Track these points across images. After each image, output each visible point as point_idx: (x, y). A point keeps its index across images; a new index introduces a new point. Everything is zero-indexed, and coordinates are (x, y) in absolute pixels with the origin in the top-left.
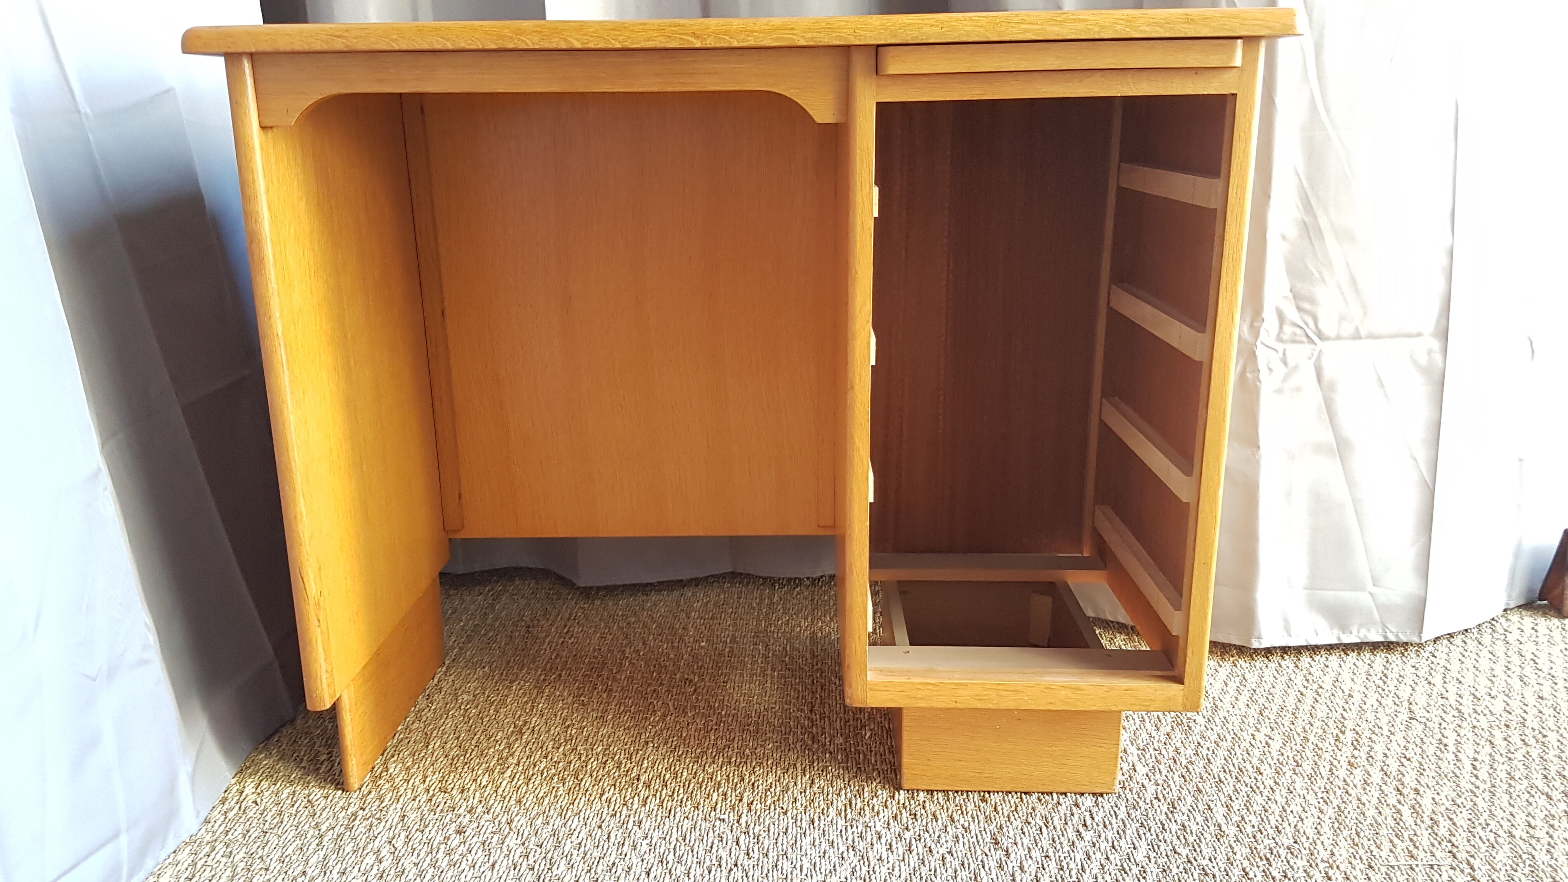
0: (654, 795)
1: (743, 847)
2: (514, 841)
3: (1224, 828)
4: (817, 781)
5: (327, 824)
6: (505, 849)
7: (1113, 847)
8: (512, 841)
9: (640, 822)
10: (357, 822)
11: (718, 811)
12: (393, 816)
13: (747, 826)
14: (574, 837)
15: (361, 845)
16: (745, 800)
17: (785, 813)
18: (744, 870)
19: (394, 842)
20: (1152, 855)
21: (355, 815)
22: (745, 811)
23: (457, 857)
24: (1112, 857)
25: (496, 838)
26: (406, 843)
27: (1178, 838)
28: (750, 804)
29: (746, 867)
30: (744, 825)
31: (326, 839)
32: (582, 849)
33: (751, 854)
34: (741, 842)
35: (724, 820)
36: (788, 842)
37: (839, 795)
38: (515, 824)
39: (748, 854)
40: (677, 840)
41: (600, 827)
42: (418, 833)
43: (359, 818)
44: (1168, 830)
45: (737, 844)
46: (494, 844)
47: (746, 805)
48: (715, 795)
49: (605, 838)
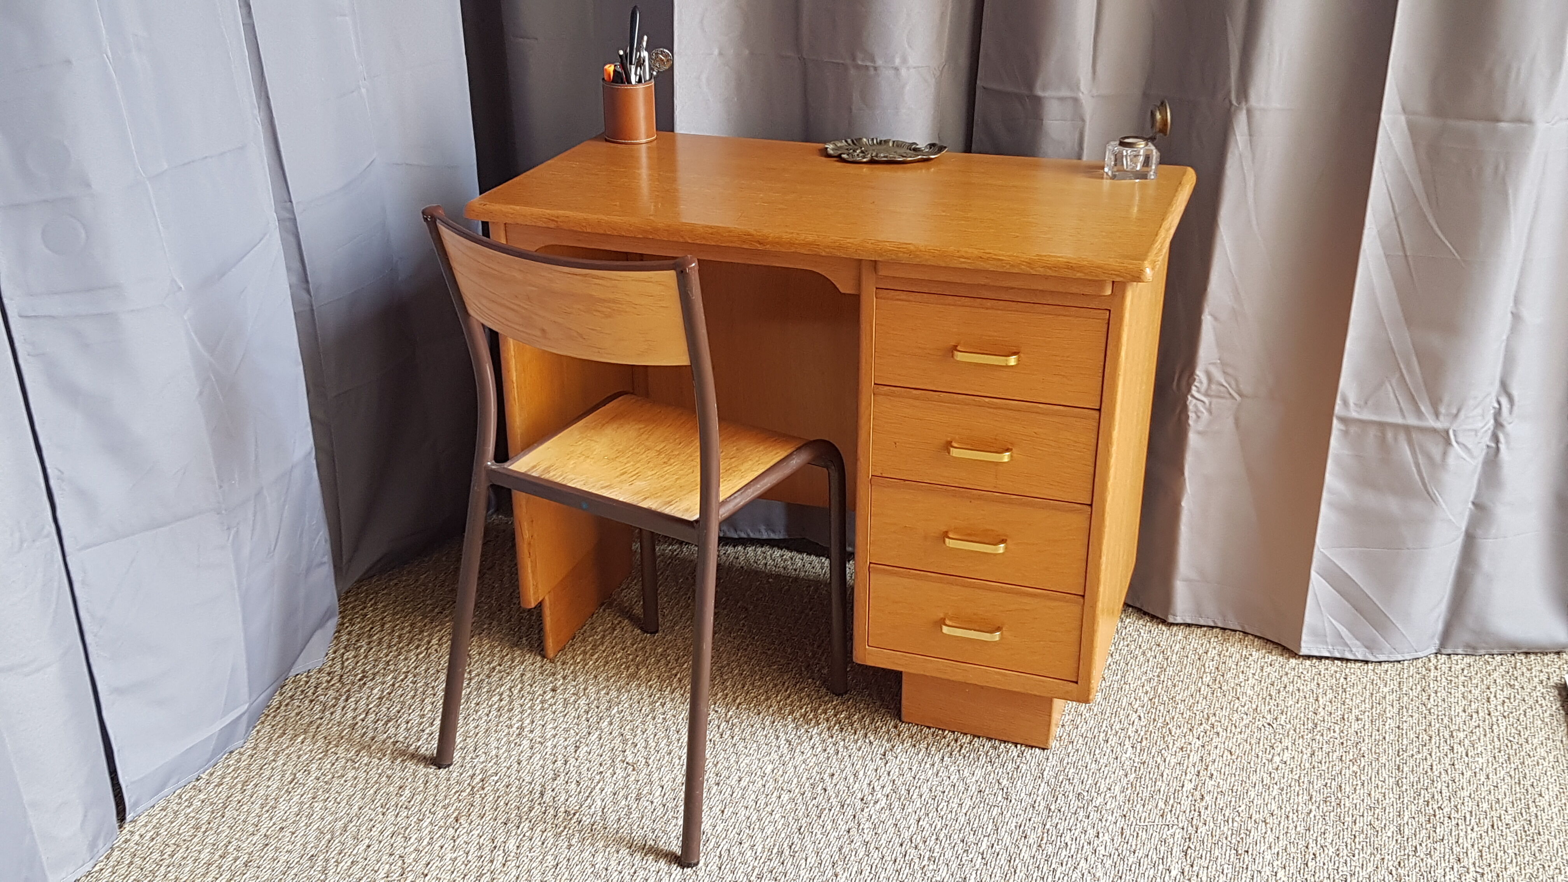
0: (682, 688)
1: (721, 730)
2: (583, 702)
3: (1045, 773)
4: (792, 696)
5: (476, 672)
6: (576, 706)
7: (959, 771)
8: (582, 702)
9: (665, 704)
10: (494, 674)
11: (717, 705)
12: (517, 674)
13: (731, 717)
14: (620, 706)
15: (493, 689)
16: (738, 701)
17: (759, 714)
18: (714, 744)
19: (513, 689)
20: (981, 779)
21: (494, 668)
22: (734, 708)
23: (547, 706)
24: (952, 778)
25: (573, 698)
26: (520, 691)
27: (1008, 773)
28: (740, 704)
29: (716, 743)
30: (729, 716)
31: (473, 681)
32: (622, 714)
33: (723, 736)
34: (721, 727)
35: (717, 711)
36: (751, 732)
37: (801, 708)
38: (588, 691)
39: (722, 735)
40: (683, 719)
41: (639, 702)
42: (529, 687)
43: (496, 671)
44: (1005, 767)
45: (719, 728)
46: (571, 701)
47: (736, 705)
48: (720, 695)
49: (639, 709)
